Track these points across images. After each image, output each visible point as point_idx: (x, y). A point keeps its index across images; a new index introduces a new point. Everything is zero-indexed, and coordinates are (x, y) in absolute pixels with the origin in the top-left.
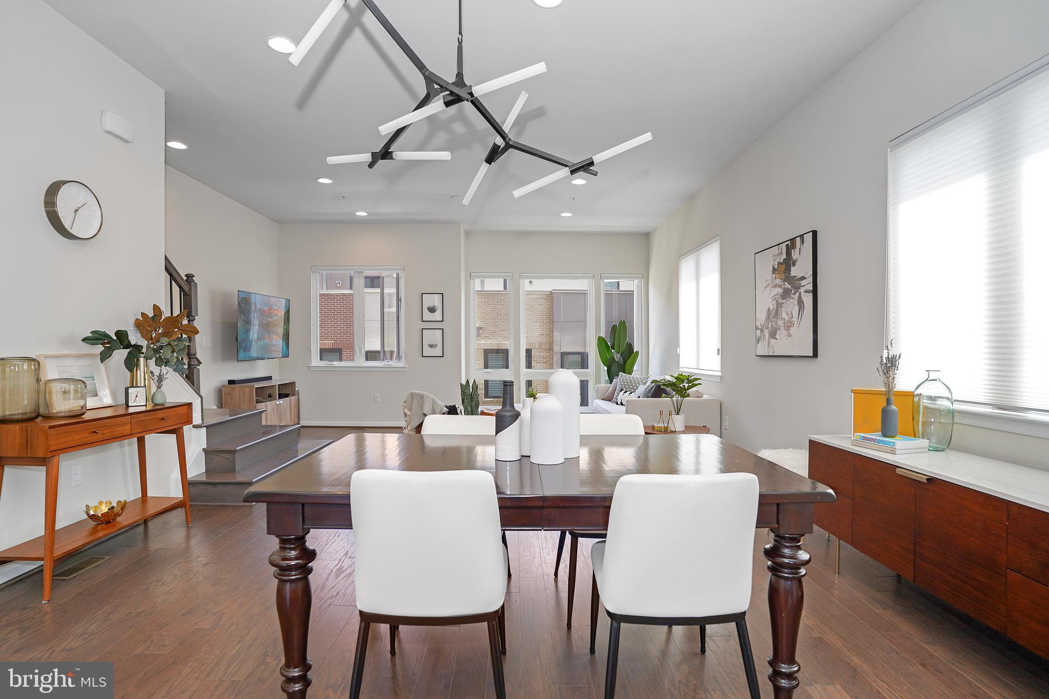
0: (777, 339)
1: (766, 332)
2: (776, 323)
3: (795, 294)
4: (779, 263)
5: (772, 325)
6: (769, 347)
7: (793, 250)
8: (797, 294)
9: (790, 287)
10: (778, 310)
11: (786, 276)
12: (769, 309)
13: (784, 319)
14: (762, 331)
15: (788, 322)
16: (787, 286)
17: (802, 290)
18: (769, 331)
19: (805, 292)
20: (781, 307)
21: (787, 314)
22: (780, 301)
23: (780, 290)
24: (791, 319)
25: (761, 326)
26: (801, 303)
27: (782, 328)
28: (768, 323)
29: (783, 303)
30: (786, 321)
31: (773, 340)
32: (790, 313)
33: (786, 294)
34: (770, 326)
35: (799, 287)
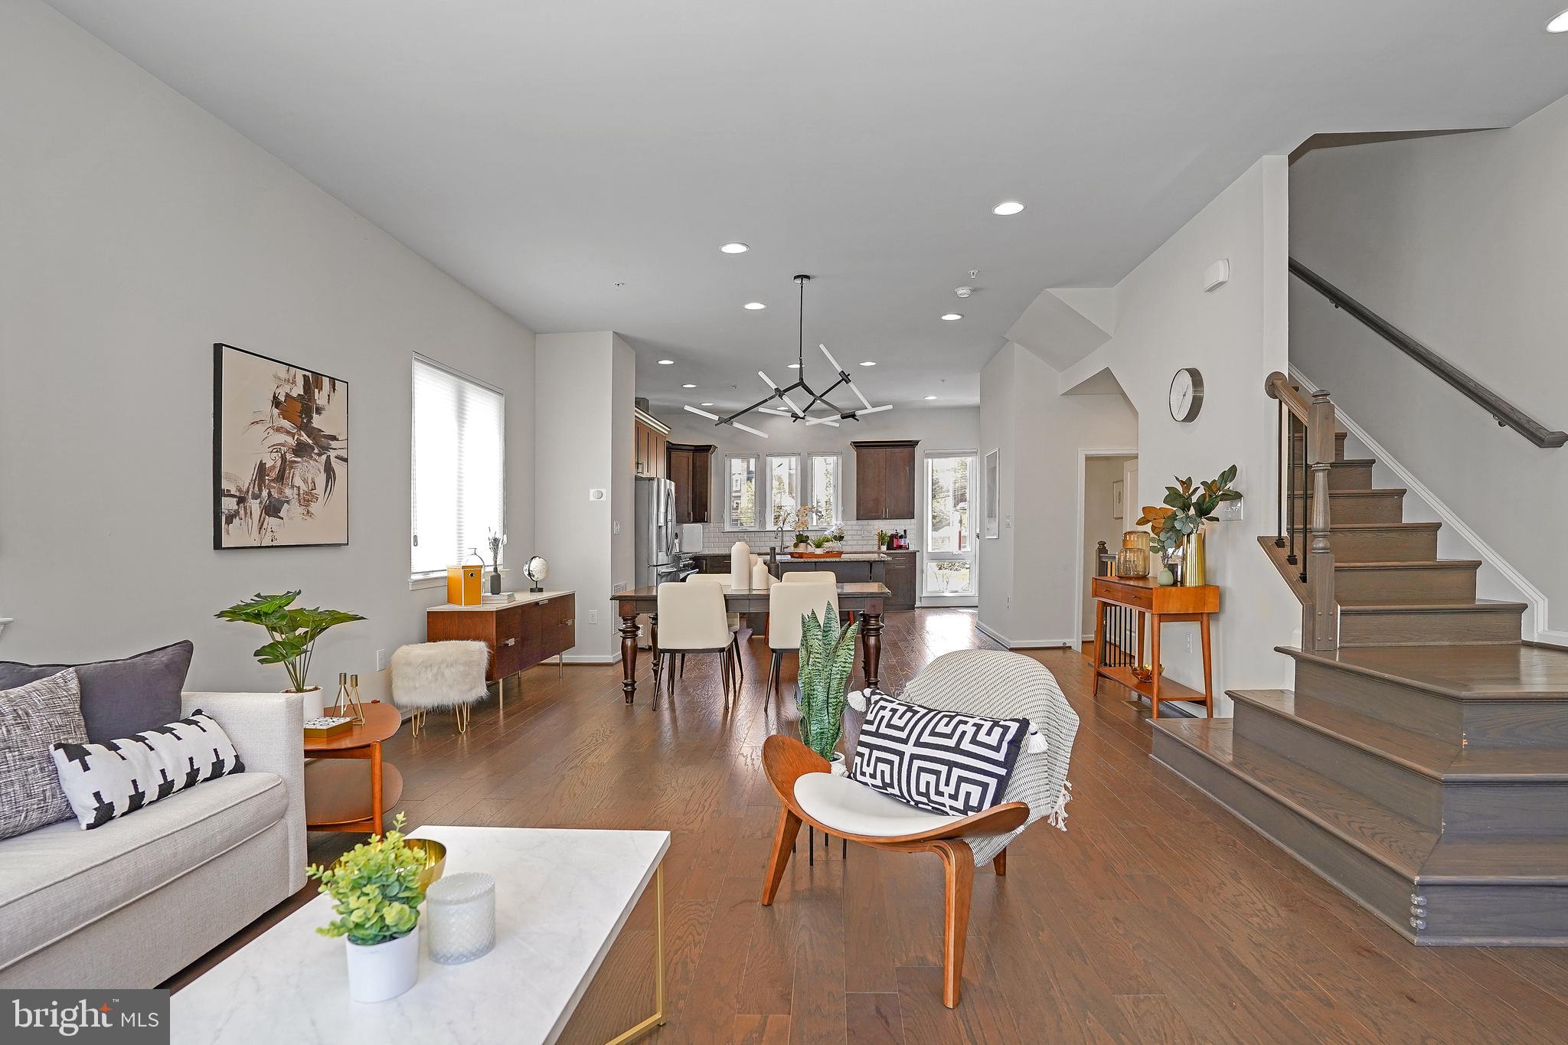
0: (282, 518)
1: (255, 506)
2: (281, 492)
3: (320, 455)
4: (287, 395)
5: (270, 494)
6: (263, 531)
7: (316, 391)
8: (324, 457)
9: (311, 442)
10: (284, 470)
11: (302, 421)
12: (262, 465)
13: (299, 488)
14: (241, 500)
15: (306, 493)
16: (305, 438)
17: (332, 454)
18: (261, 503)
19: (336, 457)
20: (292, 468)
21: (305, 481)
22: (289, 456)
23: (292, 442)
24: (312, 490)
25: (240, 490)
26: (329, 470)
27: (294, 502)
28: (260, 490)
29: (296, 462)
30: (301, 492)
31: (271, 521)
32: (310, 481)
33: (301, 450)
34: (265, 493)
35: (325, 449)
